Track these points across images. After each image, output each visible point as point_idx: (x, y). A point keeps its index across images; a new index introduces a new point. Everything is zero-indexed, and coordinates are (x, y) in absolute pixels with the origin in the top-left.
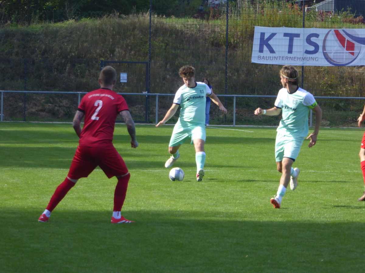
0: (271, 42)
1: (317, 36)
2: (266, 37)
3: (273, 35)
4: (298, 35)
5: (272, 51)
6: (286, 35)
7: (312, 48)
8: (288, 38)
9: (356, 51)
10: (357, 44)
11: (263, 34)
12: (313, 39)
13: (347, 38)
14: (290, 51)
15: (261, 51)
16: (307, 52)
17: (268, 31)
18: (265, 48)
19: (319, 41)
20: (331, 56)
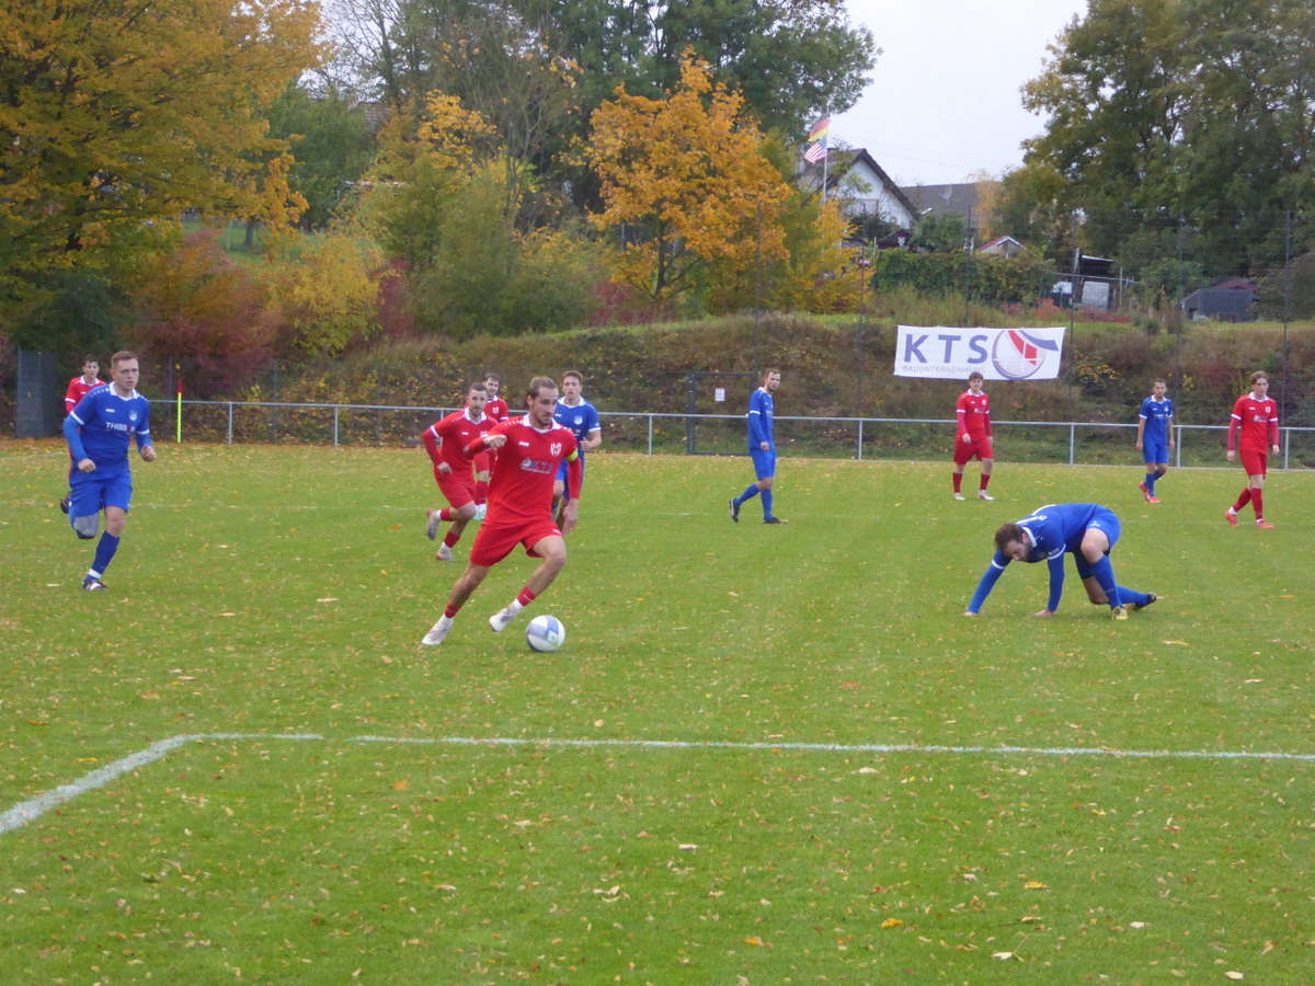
0: (920, 348)
1: (984, 338)
2: (914, 340)
3: (923, 338)
4: (958, 338)
5: (922, 360)
6: (941, 337)
7: (977, 355)
8: (945, 342)
9: (1037, 360)
10: (1040, 350)
11: (909, 337)
12: (979, 343)
13: (1026, 341)
14: (947, 359)
15: (908, 359)
16: (971, 361)
17: (917, 332)
18: (913, 355)
19: (987, 346)
20: (1005, 366)
